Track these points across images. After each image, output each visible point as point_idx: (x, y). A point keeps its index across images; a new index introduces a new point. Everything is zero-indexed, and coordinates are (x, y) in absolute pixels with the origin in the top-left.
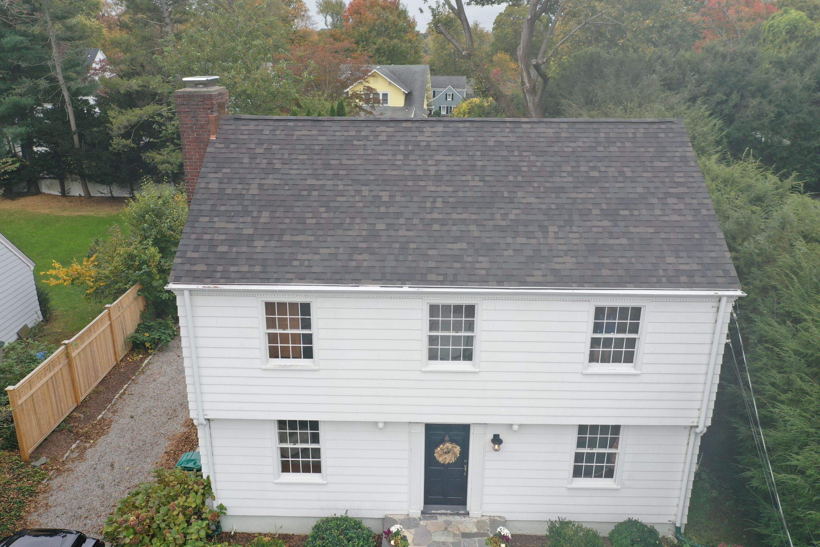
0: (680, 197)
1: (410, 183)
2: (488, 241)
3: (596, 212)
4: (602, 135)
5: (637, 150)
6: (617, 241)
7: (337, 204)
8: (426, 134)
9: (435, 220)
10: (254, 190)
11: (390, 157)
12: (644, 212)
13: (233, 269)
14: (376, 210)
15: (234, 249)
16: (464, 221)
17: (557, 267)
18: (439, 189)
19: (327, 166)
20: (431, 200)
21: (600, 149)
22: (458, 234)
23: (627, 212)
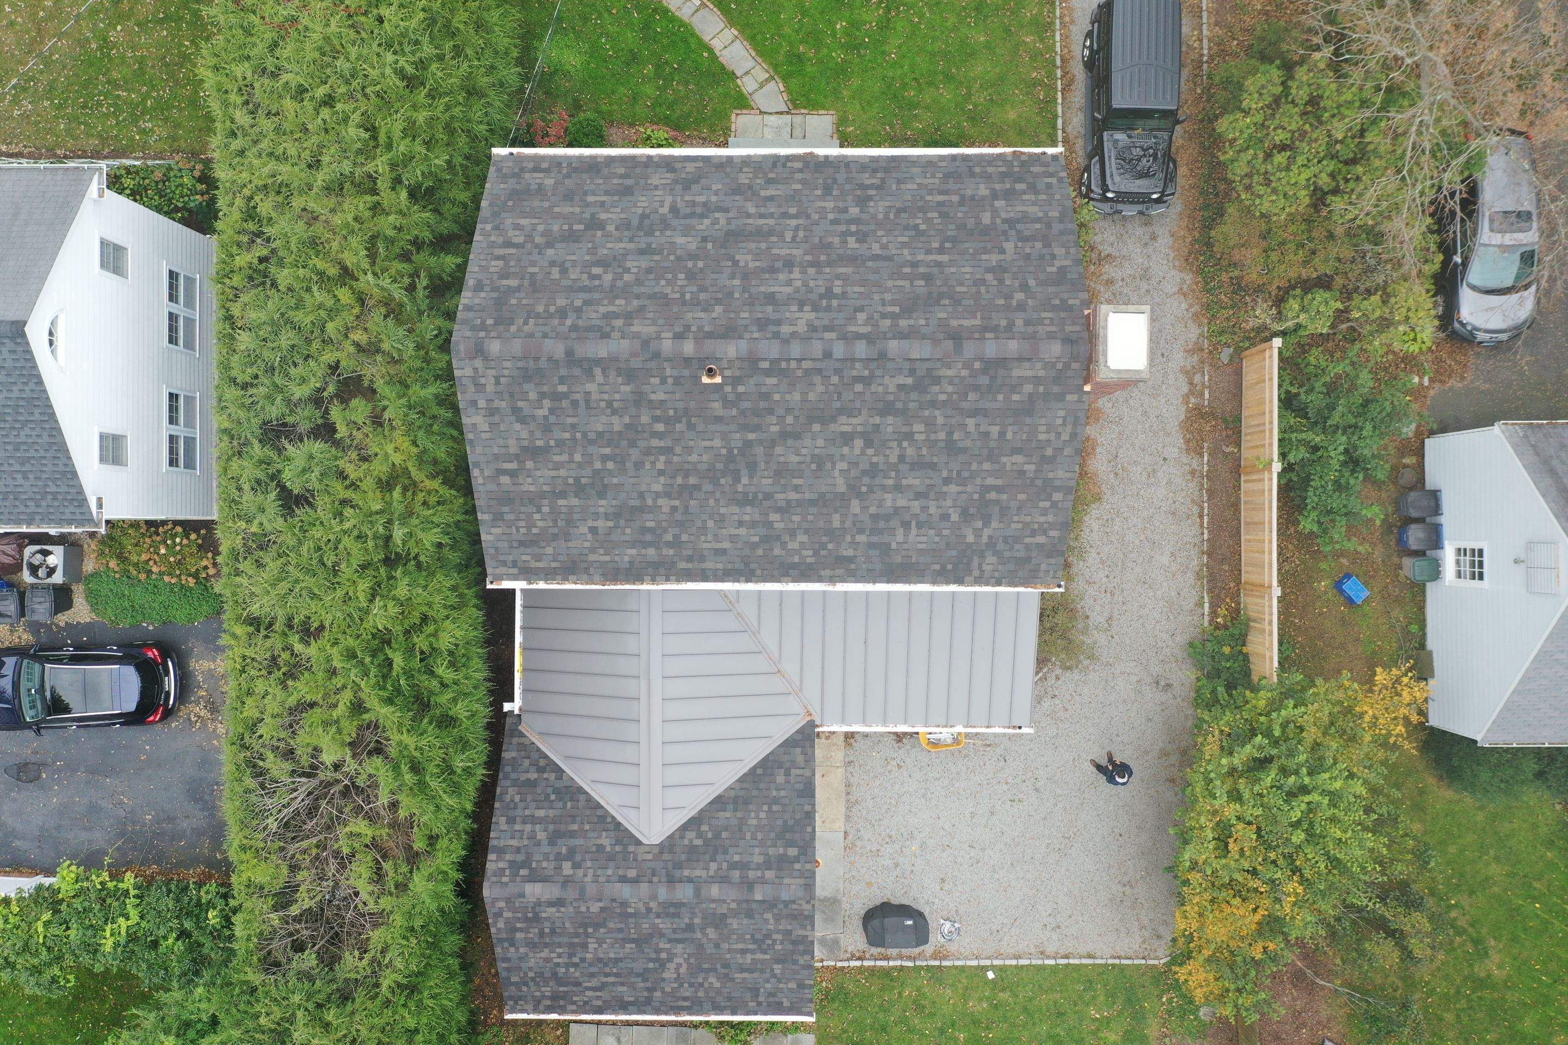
0: (508, 244)
1: (823, 258)
2: (737, 198)
3: (611, 228)
4: (569, 322)
5: (532, 301)
6: (598, 198)
7: (906, 233)
8: (803, 321)
9: (795, 217)
10: (1009, 246)
11: (849, 289)
12: (556, 228)
13: (1003, 169)
14: (861, 227)
15: (1008, 186)
16: (762, 216)
17: (668, 175)
18: (788, 251)
19: (928, 278)
20: (798, 239)
21: (578, 303)
22: (768, 204)
23: (576, 227)
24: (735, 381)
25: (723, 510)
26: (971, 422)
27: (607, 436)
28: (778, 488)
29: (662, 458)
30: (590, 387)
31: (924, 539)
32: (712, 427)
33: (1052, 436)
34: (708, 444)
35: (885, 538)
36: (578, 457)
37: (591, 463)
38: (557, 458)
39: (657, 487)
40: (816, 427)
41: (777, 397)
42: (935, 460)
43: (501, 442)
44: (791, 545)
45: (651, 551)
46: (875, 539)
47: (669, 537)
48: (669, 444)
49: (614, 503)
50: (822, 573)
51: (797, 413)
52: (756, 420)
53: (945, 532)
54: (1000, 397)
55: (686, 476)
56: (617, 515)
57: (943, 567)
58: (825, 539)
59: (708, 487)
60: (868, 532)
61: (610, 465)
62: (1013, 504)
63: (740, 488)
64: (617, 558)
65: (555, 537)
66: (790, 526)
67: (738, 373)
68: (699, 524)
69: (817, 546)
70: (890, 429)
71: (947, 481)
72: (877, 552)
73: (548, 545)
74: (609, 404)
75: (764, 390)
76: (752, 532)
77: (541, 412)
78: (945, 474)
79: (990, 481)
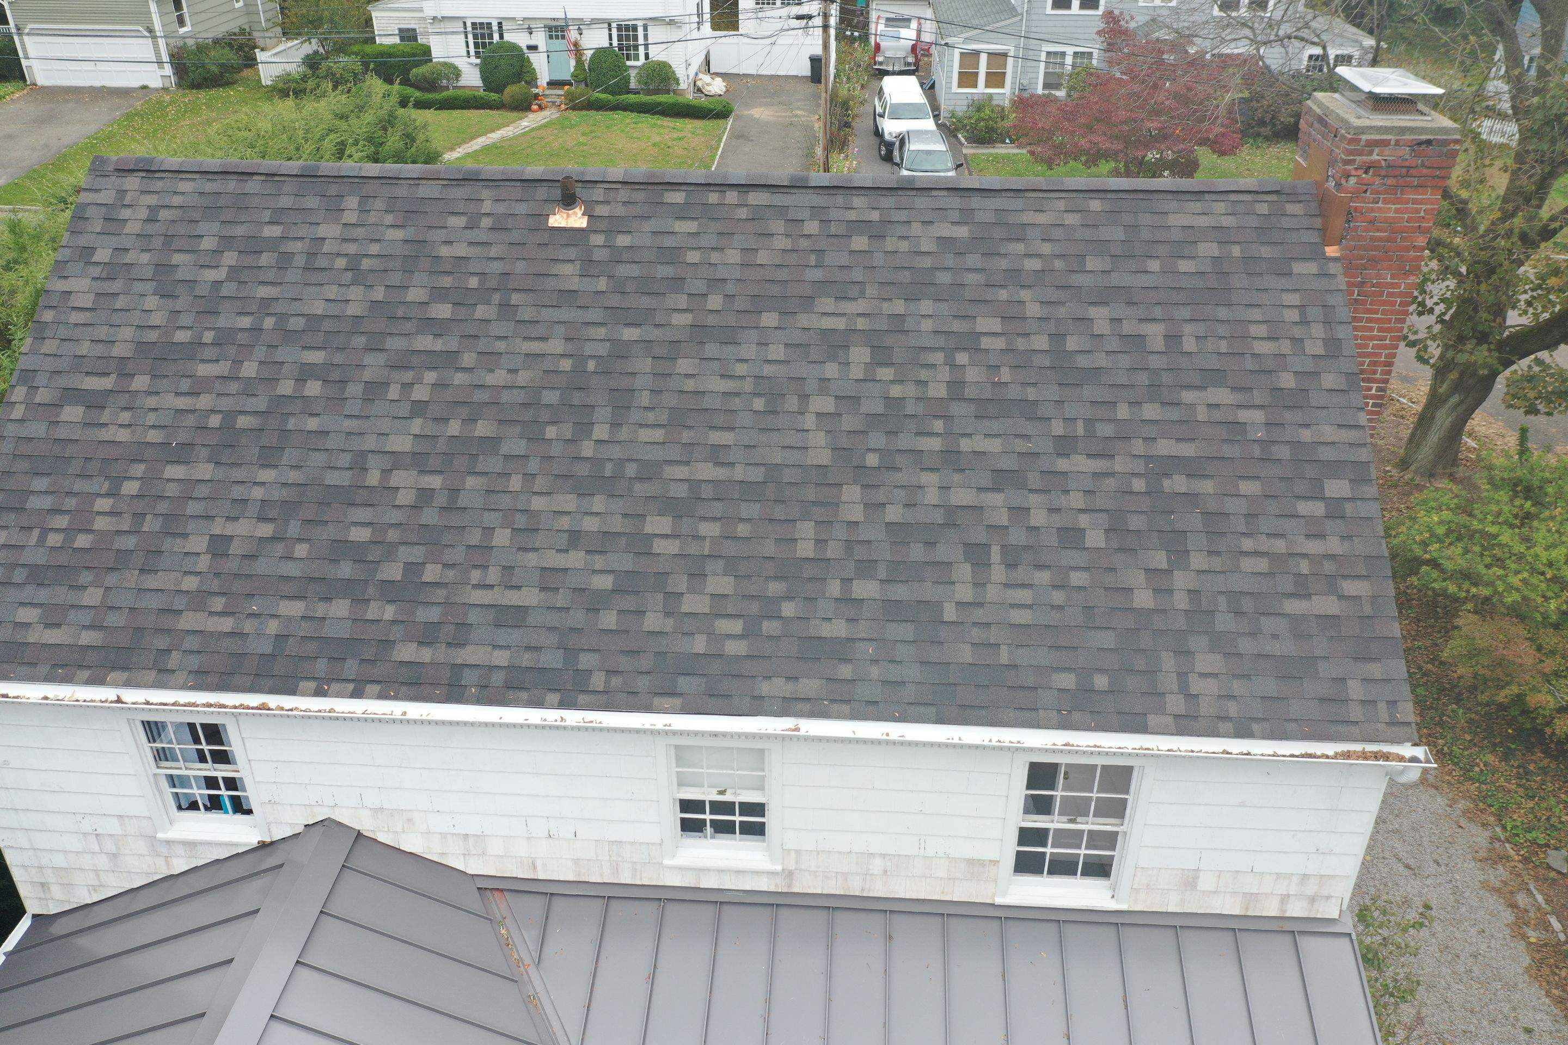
24: (614, 226)
25: (538, 503)
26: (1099, 314)
27: (326, 325)
28: (674, 453)
29: (430, 377)
30: (329, 230)
31: (1024, 596)
32: (547, 314)
33: (1285, 347)
34: (535, 347)
35: (928, 591)
36: (249, 369)
37: (273, 381)
38: (203, 370)
39: (401, 444)
40: (769, 319)
41: (693, 257)
42: (1031, 394)
43: (102, 332)
44: (693, 603)
45: (340, 608)
46: (900, 592)
47: (393, 572)
48: (452, 344)
49: (294, 476)
50: (765, 688)
51: (730, 288)
52: (646, 302)
53: (1077, 578)
54: (1154, 265)
55: (472, 420)
56: (289, 507)
57: (1087, 690)
58: (775, 588)
59: (515, 445)
60: (882, 573)
61: (313, 388)
62: (1234, 506)
63: (587, 449)
64: (249, 626)
65: (122, 560)
66: (693, 548)
67: (620, 211)
68: (475, 537)
69: (754, 608)
70: (927, 325)
71: (1065, 445)
72: (907, 631)
73: (96, 584)
74: (353, 265)
75: (668, 242)
76: (599, 562)
77: (210, 275)
78: (1058, 428)
79: (1165, 447)
